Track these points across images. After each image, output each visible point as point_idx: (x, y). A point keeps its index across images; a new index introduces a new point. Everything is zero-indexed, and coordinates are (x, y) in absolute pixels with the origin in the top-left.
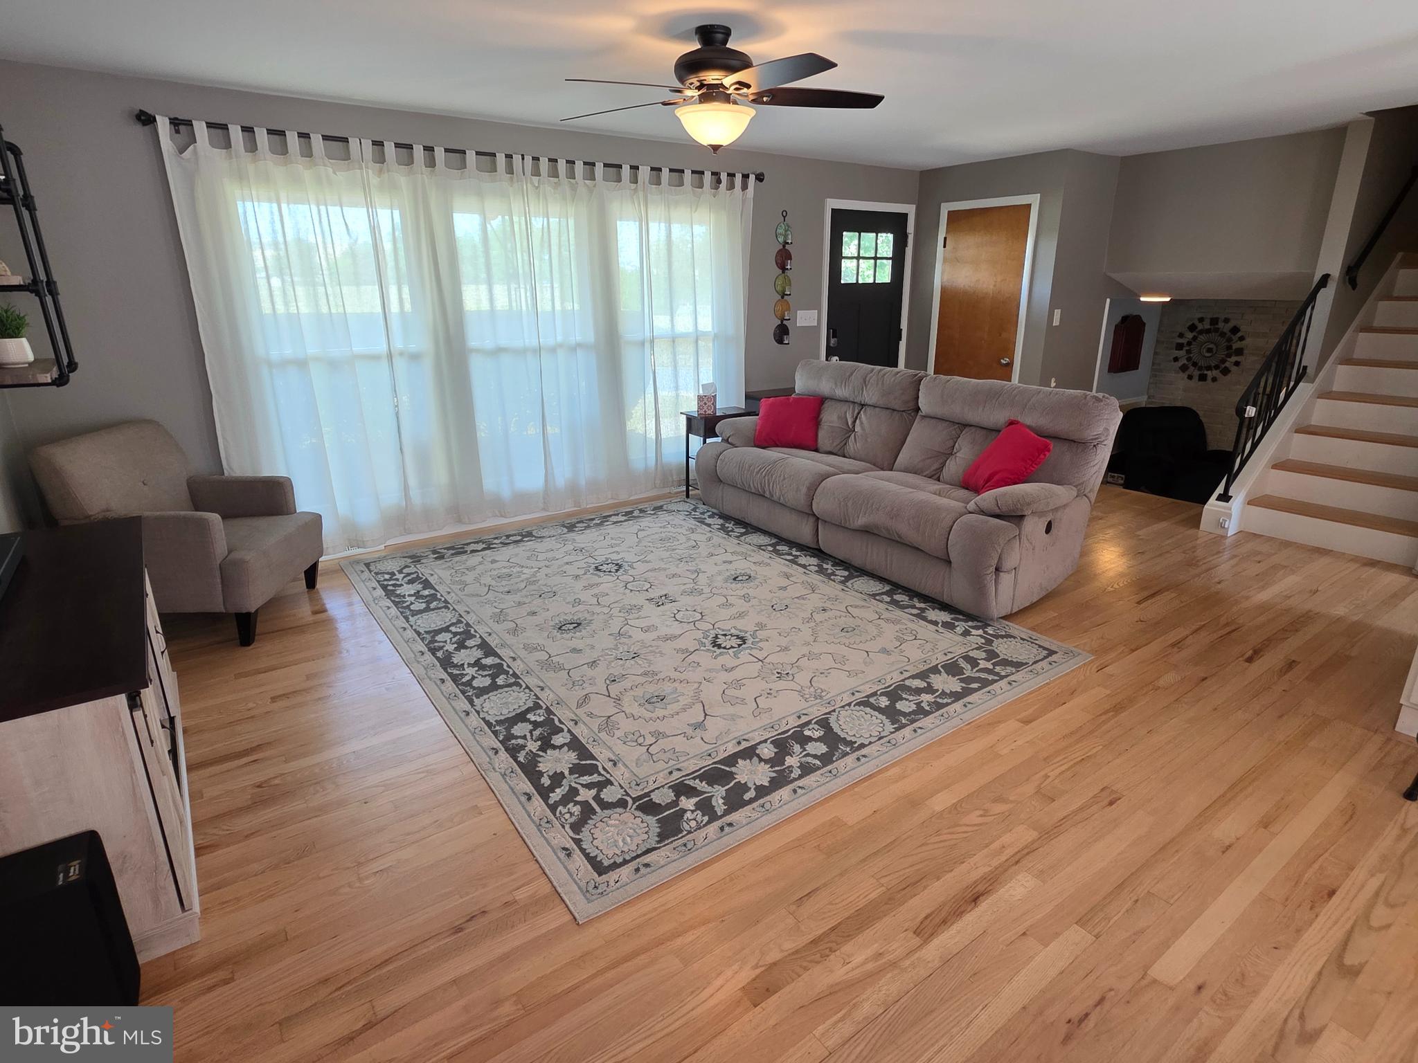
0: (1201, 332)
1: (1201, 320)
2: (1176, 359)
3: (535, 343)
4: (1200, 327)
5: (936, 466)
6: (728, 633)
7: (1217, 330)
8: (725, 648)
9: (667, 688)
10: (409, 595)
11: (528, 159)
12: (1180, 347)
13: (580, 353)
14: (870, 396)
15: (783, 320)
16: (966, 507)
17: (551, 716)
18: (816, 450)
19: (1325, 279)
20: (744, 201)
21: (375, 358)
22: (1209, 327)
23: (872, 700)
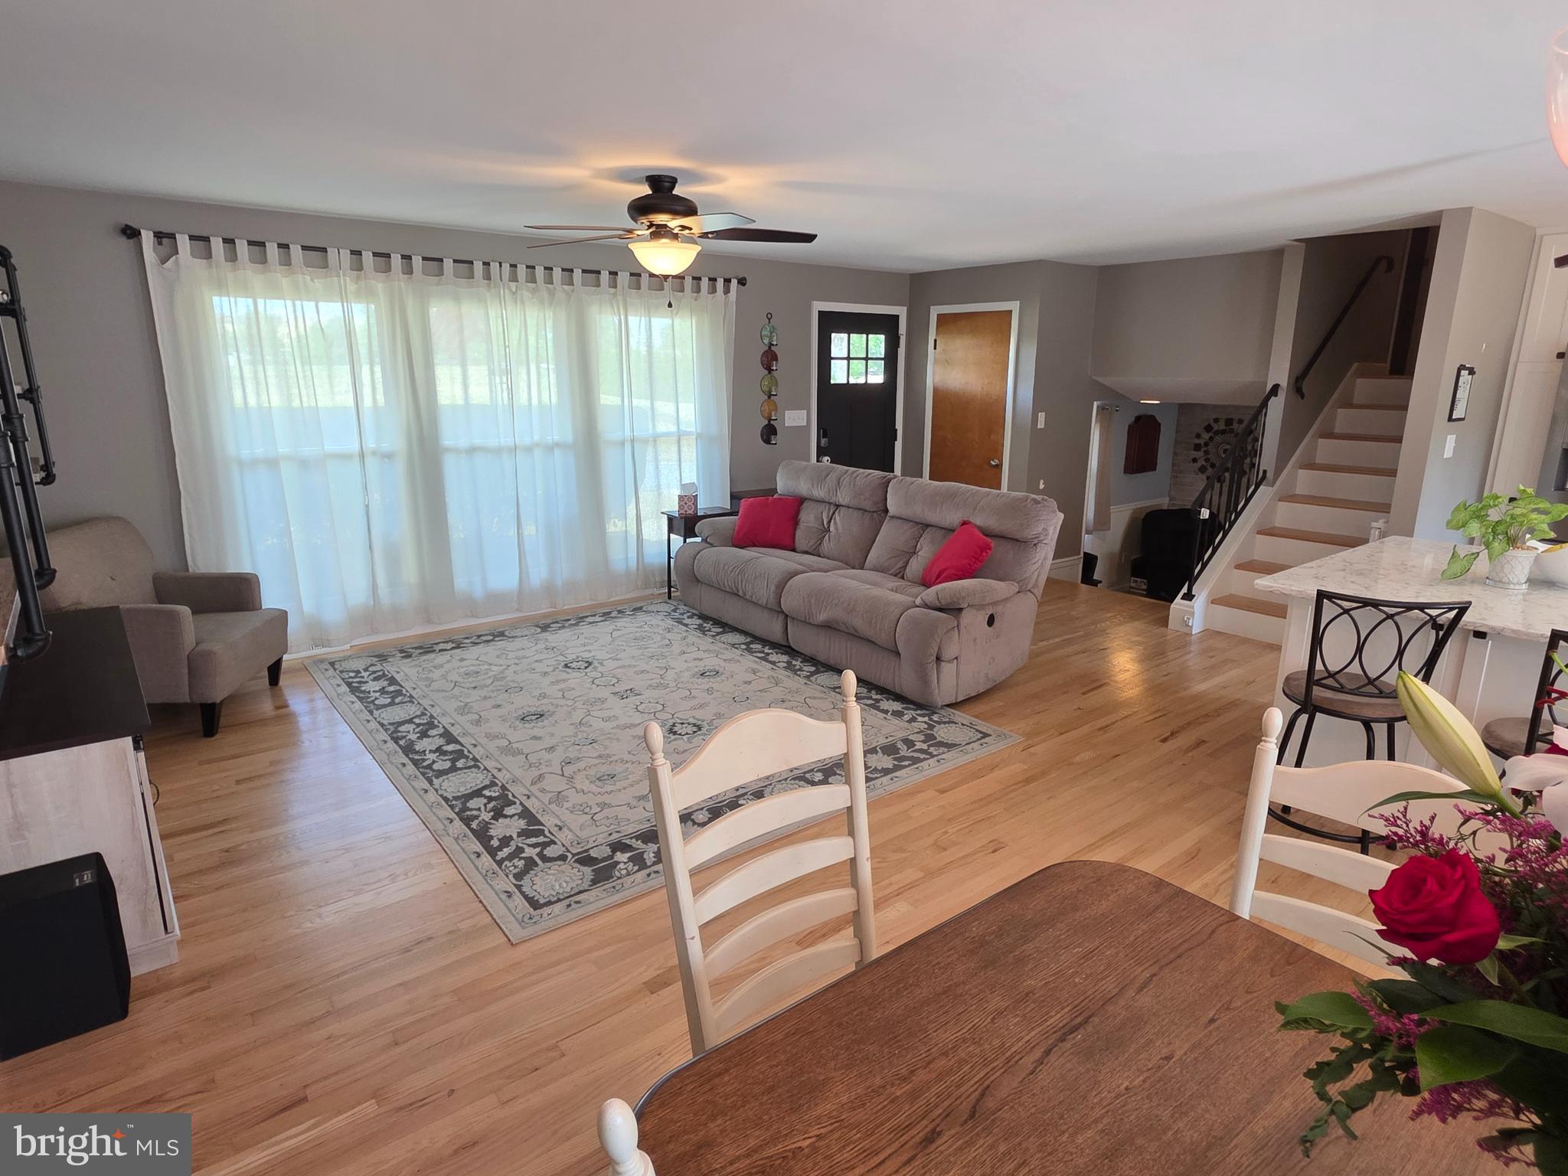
0: (1217, 433)
1: (1216, 420)
2: (1195, 460)
3: (510, 442)
4: (1216, 427)
5: (900, 564)
6: (685, 722)
7: (1232, 431)
8: (680, 734)
9: (619, 768)
10: (374, 691)
11: (506, 267)
12: (1197, 447)
13: (557, 452)
14: (843, 497)
15: (770, 420)
16: (914, 602)
17: (506, 792)
18: (794, 550)
19: (1275, 389)
20: (726, 304)
21: (346, 457)
22: (1224, 428)
23: (808, 776)
